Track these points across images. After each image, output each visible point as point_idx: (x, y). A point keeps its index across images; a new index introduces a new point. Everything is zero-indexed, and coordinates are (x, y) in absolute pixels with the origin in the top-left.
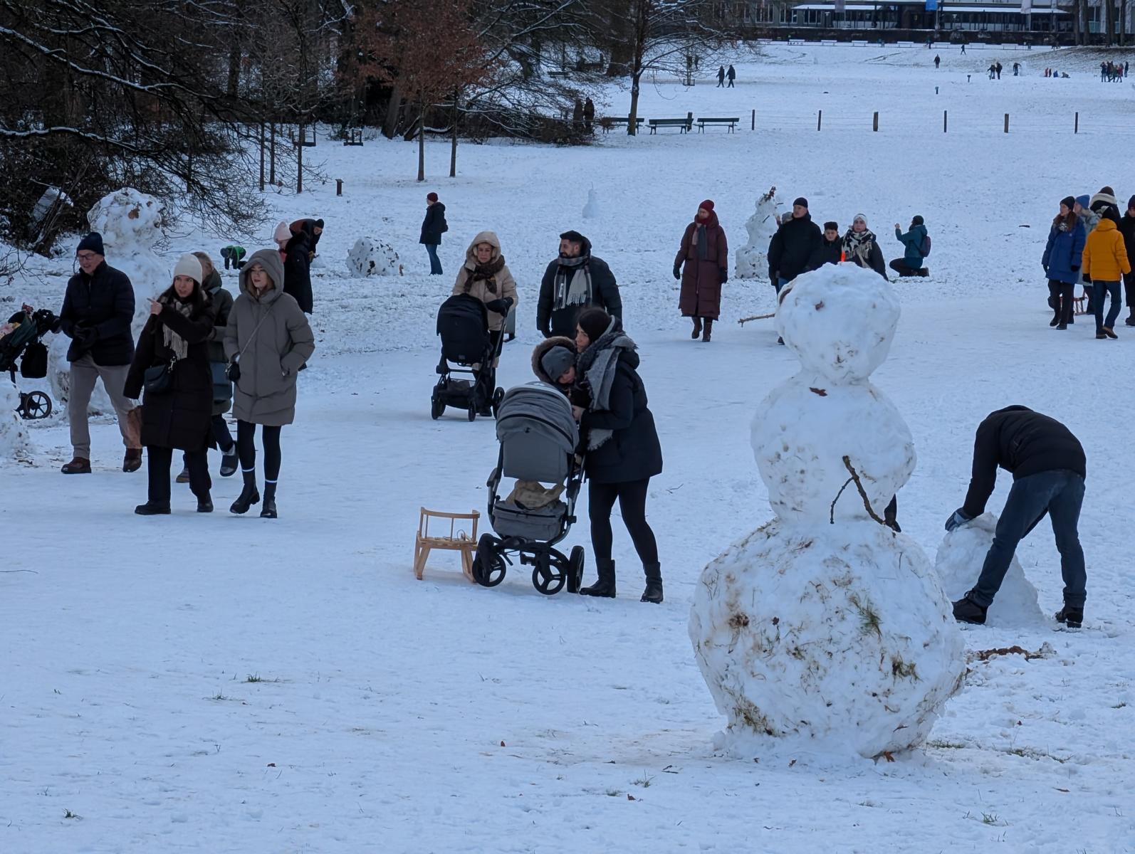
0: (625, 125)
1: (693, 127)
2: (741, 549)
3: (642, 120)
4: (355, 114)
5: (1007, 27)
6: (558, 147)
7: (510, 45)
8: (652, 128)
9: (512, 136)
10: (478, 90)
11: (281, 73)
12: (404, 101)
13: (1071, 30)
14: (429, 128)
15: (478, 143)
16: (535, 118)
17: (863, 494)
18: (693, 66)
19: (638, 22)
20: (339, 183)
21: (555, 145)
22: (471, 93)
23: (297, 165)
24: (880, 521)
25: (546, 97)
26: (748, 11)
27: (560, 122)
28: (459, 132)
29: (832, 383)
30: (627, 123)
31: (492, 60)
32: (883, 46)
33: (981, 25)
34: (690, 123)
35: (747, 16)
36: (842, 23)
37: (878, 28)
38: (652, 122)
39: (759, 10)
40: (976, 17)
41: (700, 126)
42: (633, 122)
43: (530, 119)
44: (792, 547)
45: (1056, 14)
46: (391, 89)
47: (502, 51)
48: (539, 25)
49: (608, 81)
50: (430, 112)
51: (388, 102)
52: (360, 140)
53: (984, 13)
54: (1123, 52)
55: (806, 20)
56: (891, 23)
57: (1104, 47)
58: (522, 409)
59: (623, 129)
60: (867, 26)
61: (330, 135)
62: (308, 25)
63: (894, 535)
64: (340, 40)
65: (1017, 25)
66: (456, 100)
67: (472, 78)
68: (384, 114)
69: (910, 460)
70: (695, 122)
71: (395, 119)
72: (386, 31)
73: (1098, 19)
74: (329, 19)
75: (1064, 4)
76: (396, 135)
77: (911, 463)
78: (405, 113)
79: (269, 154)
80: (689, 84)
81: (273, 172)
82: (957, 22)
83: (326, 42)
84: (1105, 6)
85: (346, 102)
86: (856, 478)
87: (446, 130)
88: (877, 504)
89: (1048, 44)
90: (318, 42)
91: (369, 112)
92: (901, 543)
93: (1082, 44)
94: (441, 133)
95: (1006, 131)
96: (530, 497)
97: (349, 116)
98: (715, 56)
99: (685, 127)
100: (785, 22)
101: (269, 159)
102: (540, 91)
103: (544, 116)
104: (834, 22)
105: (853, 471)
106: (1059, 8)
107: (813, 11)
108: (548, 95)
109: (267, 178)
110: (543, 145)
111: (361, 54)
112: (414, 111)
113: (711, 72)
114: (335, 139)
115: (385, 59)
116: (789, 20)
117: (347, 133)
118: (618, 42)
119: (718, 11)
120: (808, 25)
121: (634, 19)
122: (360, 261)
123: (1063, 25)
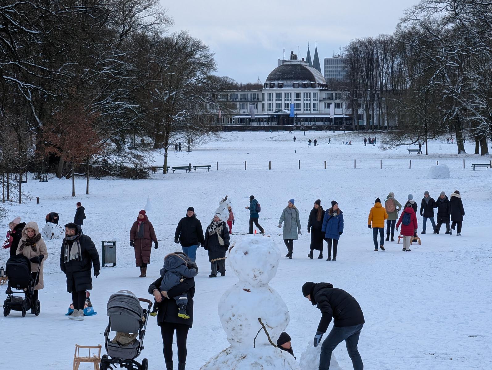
0: (162, 170)
1: (191, 170)
2: (215, 360)
3: (169, 167)
4: (44, 168)
5: (324, 123)
6: (133, 180)
7: (110, 136)
8: (174, 171)
9: (113, 176)
10: (98, 157)
11: (11, 152)
12: (65, 162)
13: (351, 124)
14: (76, 173)
15: (98, 179)
16: (122, 168)
17: (268, 334)
18: (191, 143)
19: (166, 125)
20: (38, 199)
21: (132, 179)
22: (94, 157)
23: (19, 193)
24: (275, 346)
25: (127, 159)
26: (213, 119)
27: (134, 169)
28: (90, 175)
29: (253, 286)
30: (163, 169)
31: (103, 143)
32: (272, 133)
33: (313, 123)
34: (190, 168)
35: (213, 121)
36: (254, 123)
37: (269, 125)
38: (174, 168)
39: (218, 119)
40: (311, 120)
41: (194, 169)
42: (165, 168)
43: (121, 168)
44: (237, 359)
45: (345, 118)
46: (60, 157)
47: (108, 139)
48: (124, 127)
49: (154, 151)
50: (77, 167)
51: (58, 163)
52: (47, 179)
53: (314, 118)
54: (374, 133)
55: (239, 122)
56: (275, 123)
57: (365, 131)
58: (118, 304)
59: (161, 171)
60: (264, 124)
61: (33, 178)
62: (22, 130)
63: (281, 351)
64: (37, 137)
65: (328, 123)
66: (88, 161)
67: (95, 151)
68: (57, 168)
69: (287, 319)
70: (192, 167)
71: (62, 170)
72: (56, 132)
73: (363, 120)
74: (32, 127)
75: (348, 113)
76: (62, 177)
77: (288, 320)
78: (66, 167)
79: (6, 188)
80: (189, 151)
81: (8, 195)
82: (303, 122)
83: (30, 138)
84: (365, 114)
85: (40, 163)
86: (264, 328)
87: (84, 174)
88: (274, 338)
89: (342, 130)
90: (27, 138)
91: (50, 167)
92: (285, 355)
93: (356, 130)
94: (82, 175)
95: (325, 168)
96: (123, 339)
97: (41, 169)
98: (200, 139)
99: (188, 170)
100: (229, 124)
101: (6, 190)
102: (125, 156)
103: (127, 167)
104: (251, 123)
105: (263, 325)
106: (346, 115)
107: (241, 119)
108: (128, 158)
109: (6, 198)
110: (126, 179)
111: (46, 142)
112: (70, 166)
113: (198, 146)
114: (35, 179)
115: (57, 144)
116: (231, 122)
117: (41, 176)
118: (158, 134)
119: (201, 119)
120: (239, 125)
121: (164, 124)
122: (48, 233)
123: (348, 122)
